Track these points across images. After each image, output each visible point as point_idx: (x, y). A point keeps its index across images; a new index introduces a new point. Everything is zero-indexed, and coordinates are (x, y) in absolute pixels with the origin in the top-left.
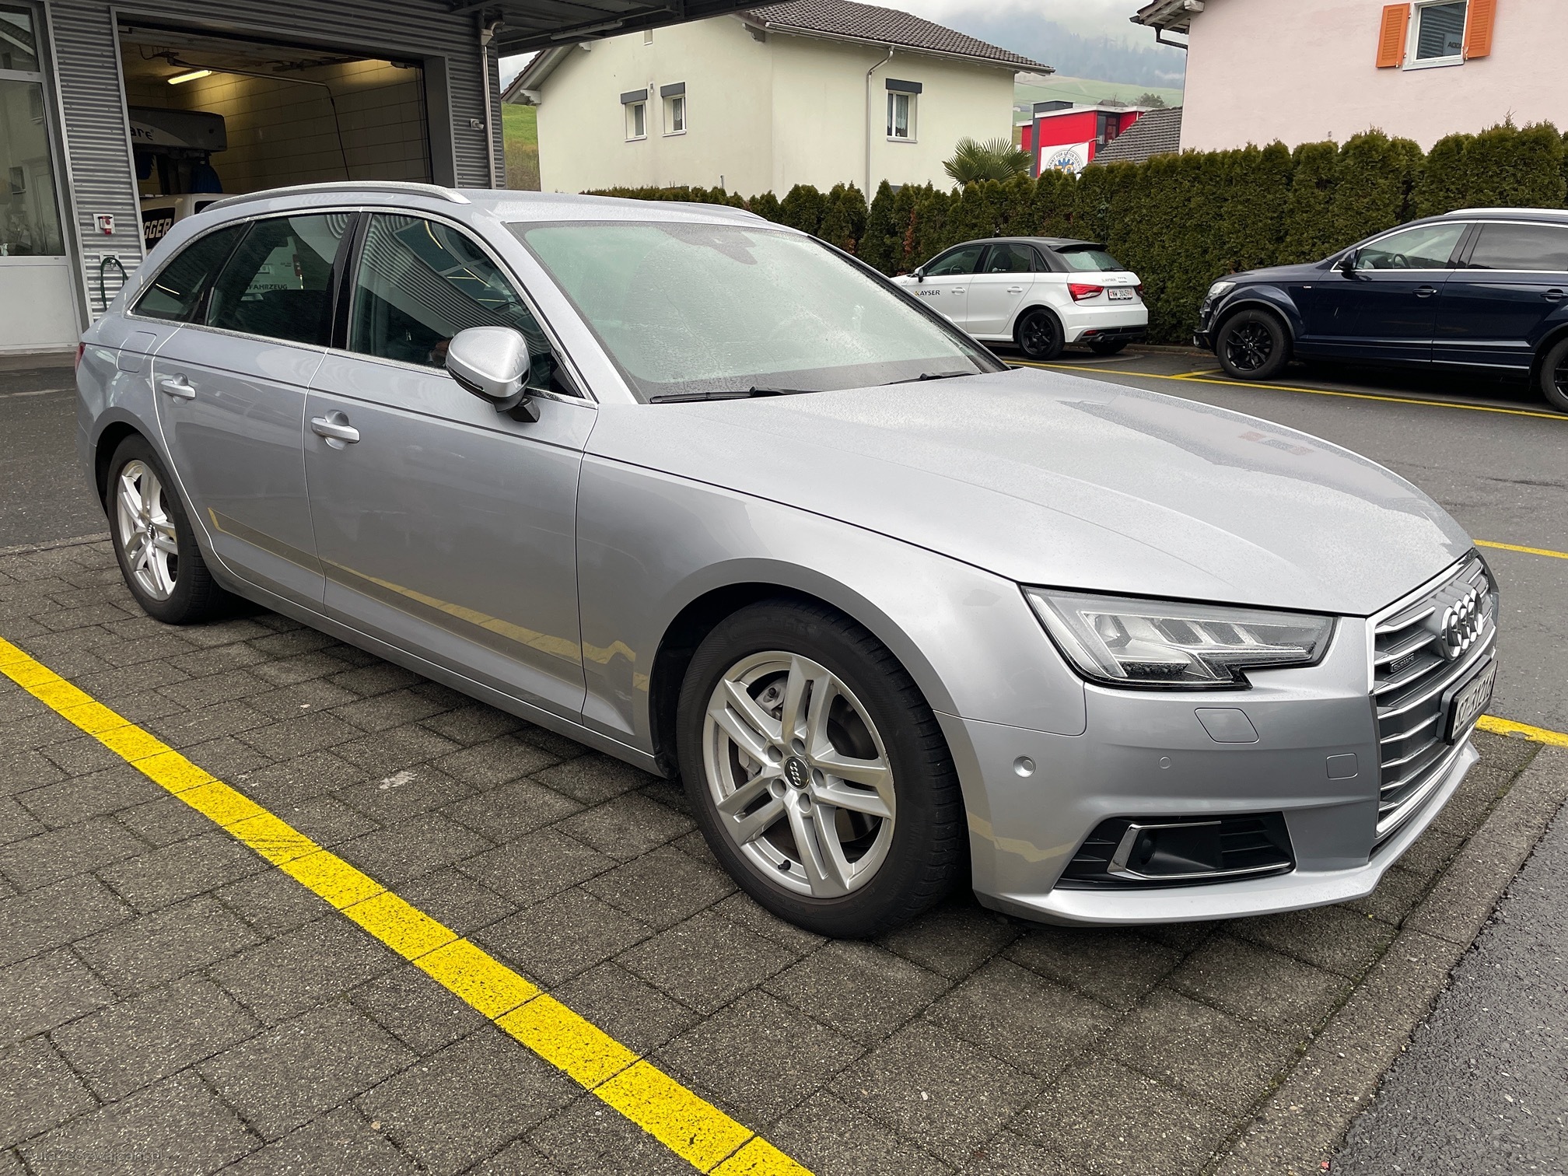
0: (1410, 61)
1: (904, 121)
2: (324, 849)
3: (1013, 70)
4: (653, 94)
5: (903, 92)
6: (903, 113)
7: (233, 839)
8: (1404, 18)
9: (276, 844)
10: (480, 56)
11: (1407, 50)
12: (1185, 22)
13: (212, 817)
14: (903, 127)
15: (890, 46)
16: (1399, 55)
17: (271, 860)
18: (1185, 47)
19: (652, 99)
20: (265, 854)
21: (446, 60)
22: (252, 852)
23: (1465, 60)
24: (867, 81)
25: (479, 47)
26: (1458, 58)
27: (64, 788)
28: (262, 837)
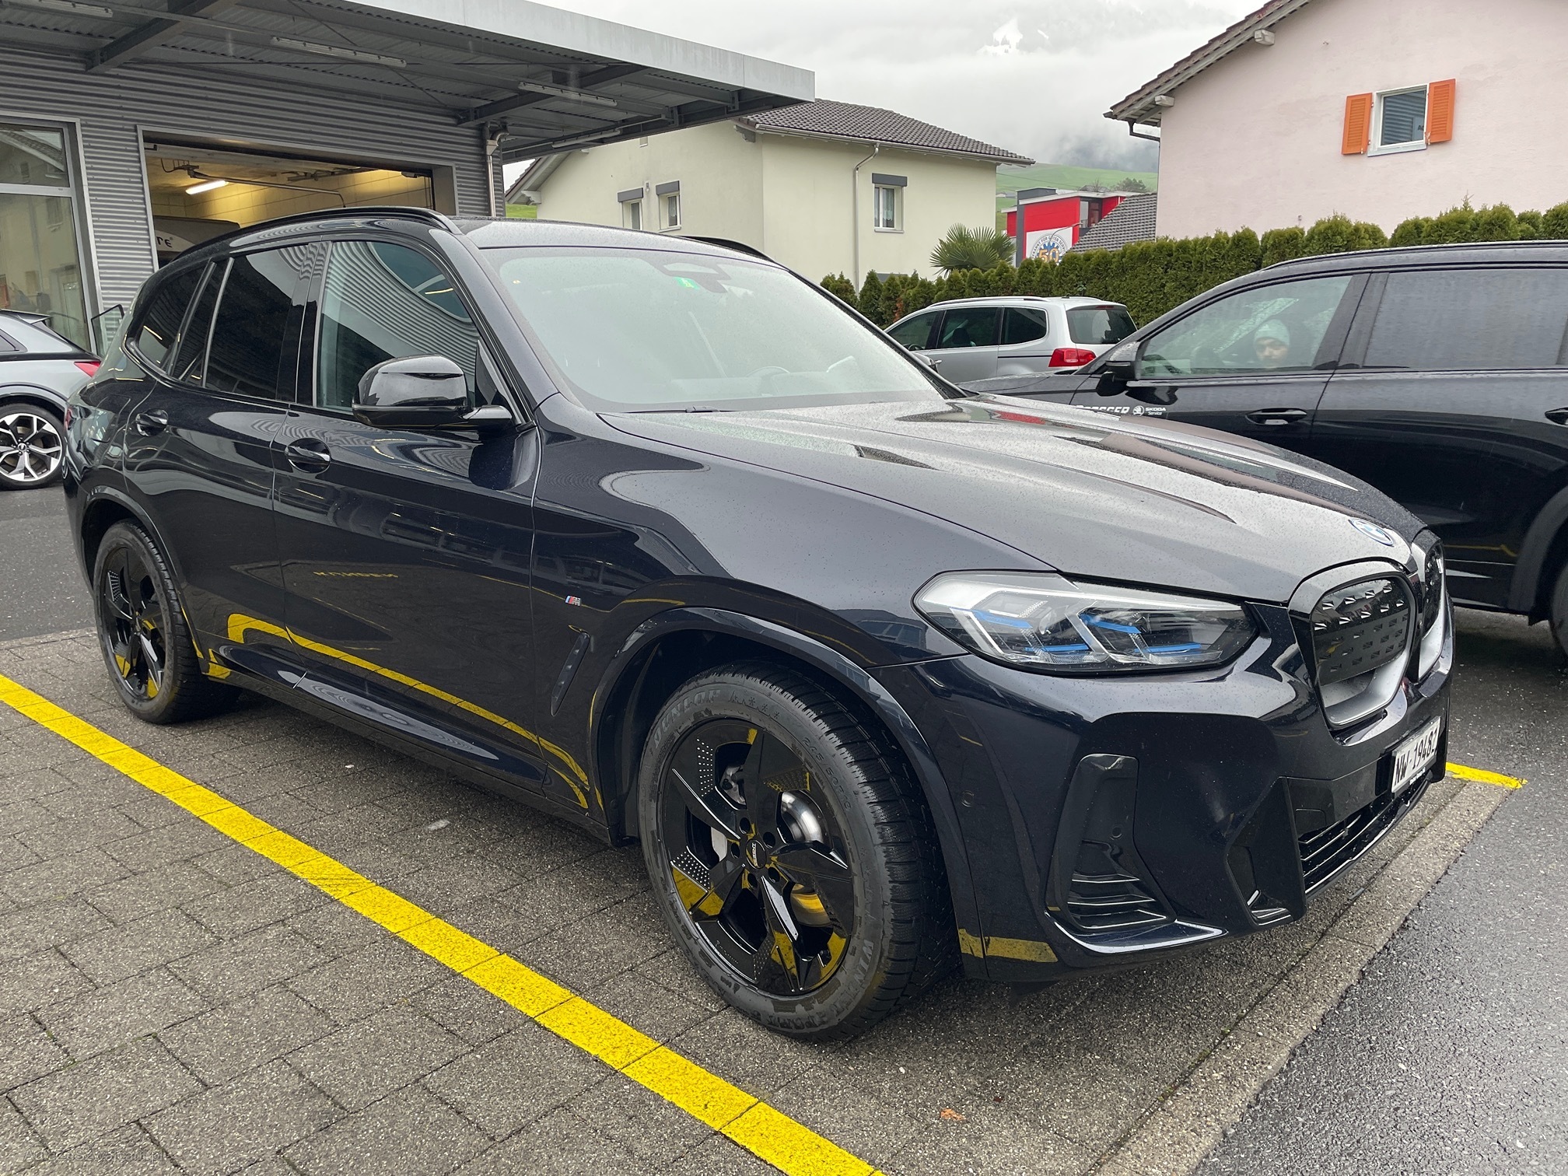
0: (1374, 147)
1: (890, 212)
2: (377, 885)
3: (995, 162)
4: (648, 193)
5: (890, 187)
6: (890, 205)
7: (297, 878)
8: (1367, 106)
9: (335, 882)
10: (485, 165)
11: (1372, 137)
12: (1157, 115)
13: (276, 860)
14: (890, 218)
15: (875, 143)
16: (1364, 142)
17: (332, 894)
18: (1158, 139)
19: (648, 197)
20: (326, 890)
21: (454, 169)
22: (313, 887)
23: (1427, 144)
24: (854, 176)
25: (484, 156)
26: (1420, 143)
27: (143, 840)
28: (323, 876)
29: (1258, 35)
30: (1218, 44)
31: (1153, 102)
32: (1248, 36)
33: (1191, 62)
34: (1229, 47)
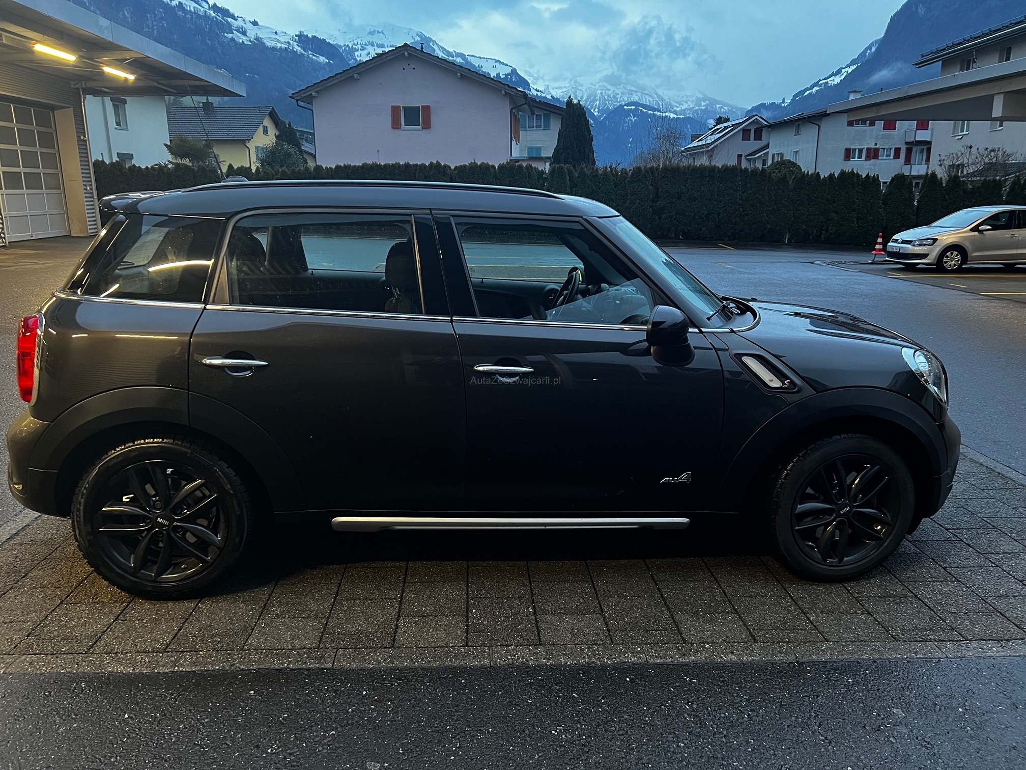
0: (402, 126)
1: (117, 118)
6: (117, 114)
8: (399, 111)
11: (401, 123)
12: (310, 100)
14: (118, 121)
16: (399, 124)
18: (312, 110)
23: (423, 128)
26: (420, 127)
29: (355, 75)
30: (339, 76)
31: (311, 94)
32: (351, 75)
33: (328, 81)
34: (344, 78)
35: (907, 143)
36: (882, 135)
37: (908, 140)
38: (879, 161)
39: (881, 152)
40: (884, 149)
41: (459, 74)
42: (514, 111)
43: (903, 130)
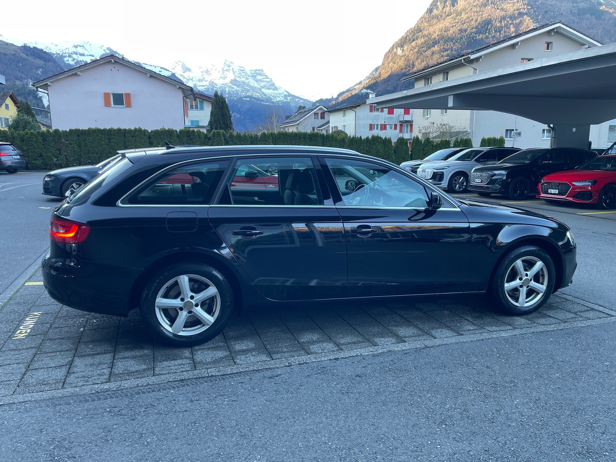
29: (78, 72)
30: (67, 73)
31: (47, 84)
32: (75, 72)
33: (59, 76)
34: (70, 74)
35: (400, 122)
36: (388, 117)
37: (400, 120)
38: (387, 131)
39: (388, 126)
40: (389, 124)
41: (148, 75)
42: (184, 98)
43: (398, 115)
